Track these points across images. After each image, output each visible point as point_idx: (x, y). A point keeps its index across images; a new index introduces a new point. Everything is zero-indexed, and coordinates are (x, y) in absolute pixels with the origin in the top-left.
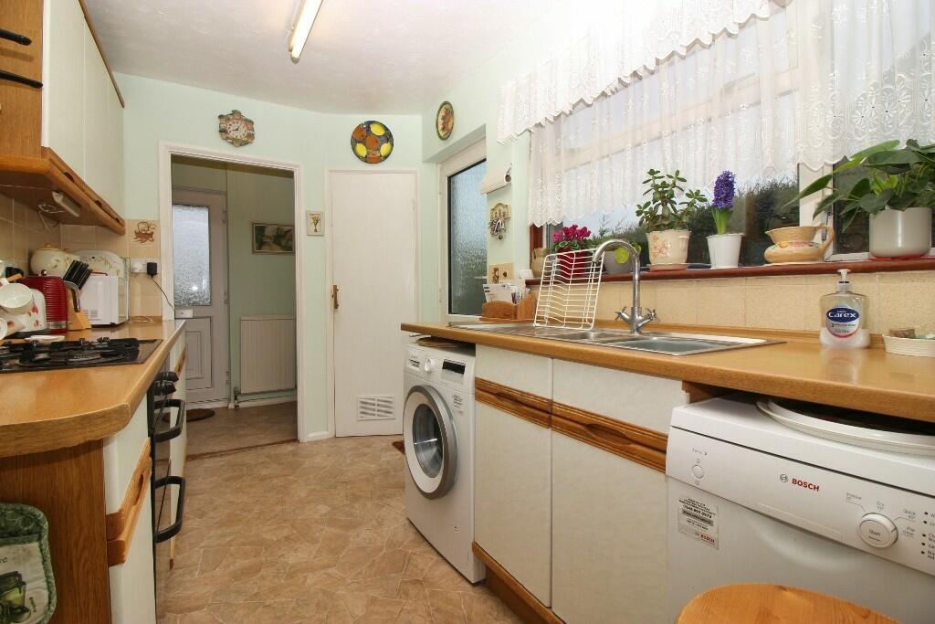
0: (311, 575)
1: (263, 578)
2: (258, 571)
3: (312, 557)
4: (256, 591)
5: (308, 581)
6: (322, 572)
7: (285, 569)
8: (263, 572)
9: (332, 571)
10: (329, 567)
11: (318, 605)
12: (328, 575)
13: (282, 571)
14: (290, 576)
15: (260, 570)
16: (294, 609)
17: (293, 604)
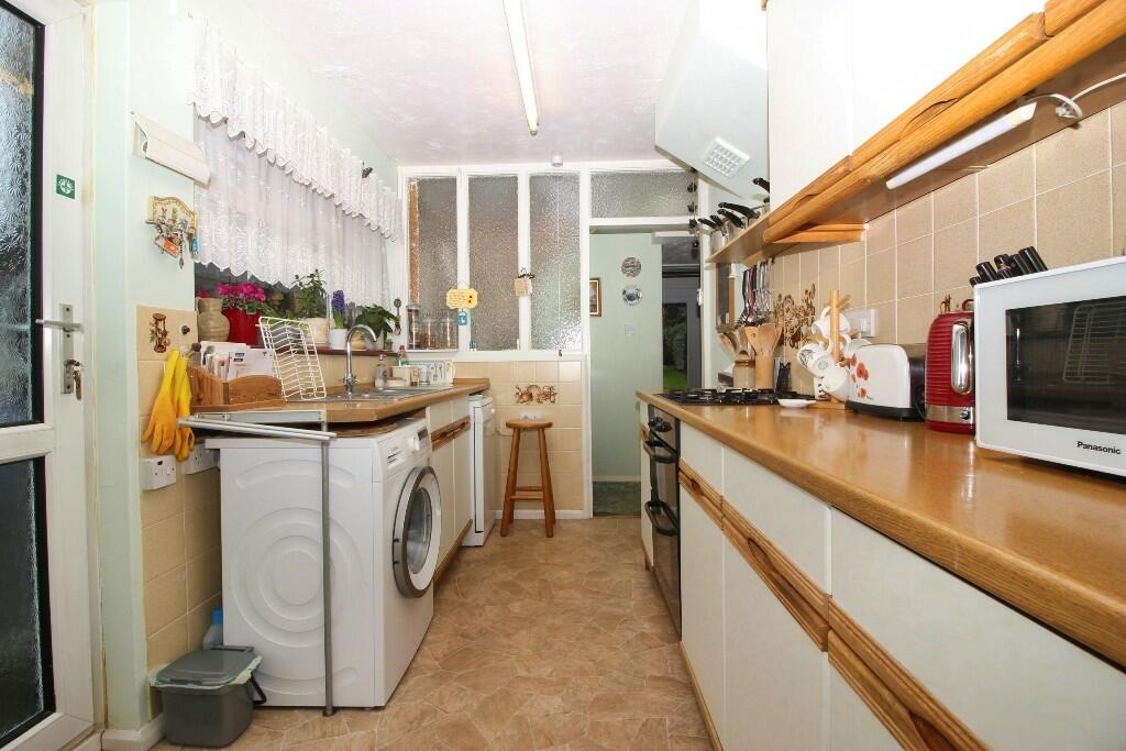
0: (544, 676)
1: (592, 689)
2: (597, 699)
3: (533, 698)
4: (601, 678)
5: (549, 670)
6: (532, 675)
7: (568, 692)
8: (591, 697)
9: (523, 673)
10: (522, 678)
11: (551, 647)
12: (528, 670)
13: (571, 691)
14: (564, 682)
15: (593, 702)
16: (571, 651)
17: (570, 654)
